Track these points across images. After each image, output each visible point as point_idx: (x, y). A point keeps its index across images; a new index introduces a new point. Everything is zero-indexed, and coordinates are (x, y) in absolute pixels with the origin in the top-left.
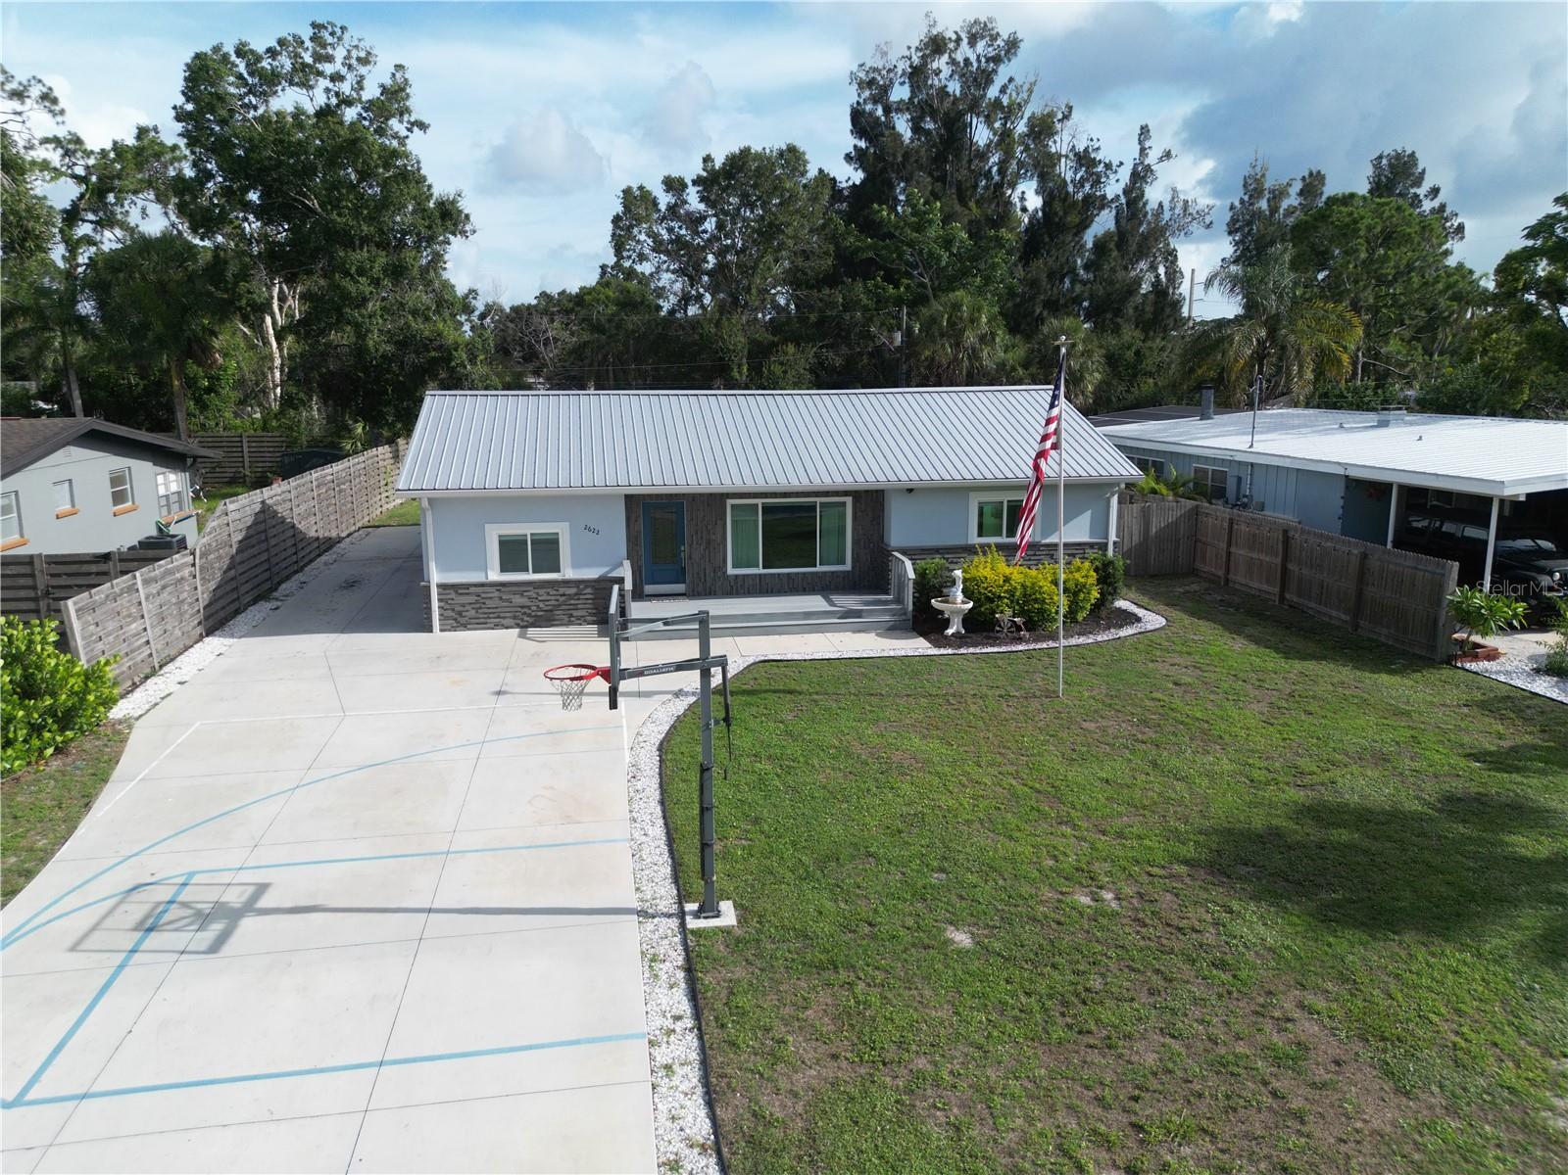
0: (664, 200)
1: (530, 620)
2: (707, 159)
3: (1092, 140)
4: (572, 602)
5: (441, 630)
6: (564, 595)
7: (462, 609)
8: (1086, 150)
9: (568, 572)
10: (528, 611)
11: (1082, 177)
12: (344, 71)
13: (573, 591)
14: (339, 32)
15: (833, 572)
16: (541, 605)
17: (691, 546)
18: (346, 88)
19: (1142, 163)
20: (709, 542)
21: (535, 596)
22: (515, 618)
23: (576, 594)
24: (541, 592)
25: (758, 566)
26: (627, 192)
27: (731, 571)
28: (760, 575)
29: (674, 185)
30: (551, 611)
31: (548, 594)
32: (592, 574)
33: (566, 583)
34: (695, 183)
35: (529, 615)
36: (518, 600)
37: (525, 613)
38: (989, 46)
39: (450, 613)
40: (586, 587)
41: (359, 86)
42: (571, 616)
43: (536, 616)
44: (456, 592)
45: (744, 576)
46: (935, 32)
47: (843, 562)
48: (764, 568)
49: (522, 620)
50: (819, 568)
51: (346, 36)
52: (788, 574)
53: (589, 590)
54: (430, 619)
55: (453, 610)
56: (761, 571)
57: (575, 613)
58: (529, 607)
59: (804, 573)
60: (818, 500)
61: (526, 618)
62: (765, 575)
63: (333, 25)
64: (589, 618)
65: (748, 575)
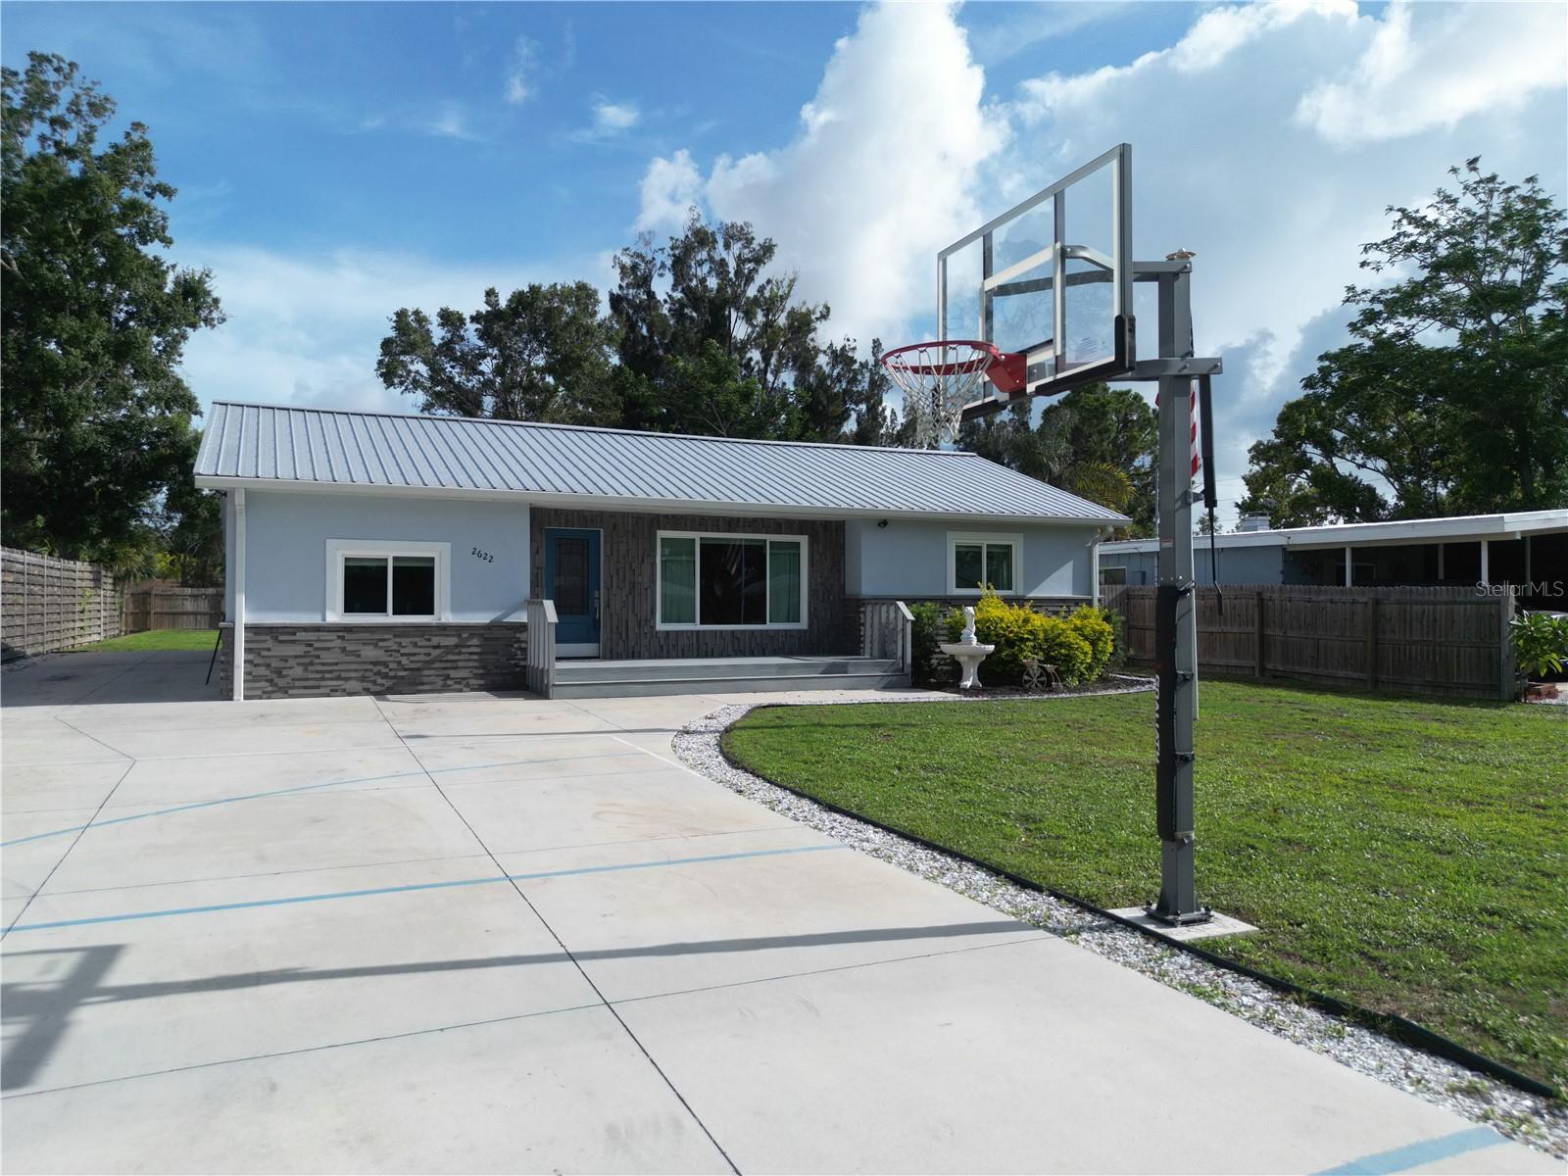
0: (438, 334)
1: (388, 683)
2: (490, 294)
3: (848, 340)
4: (451, 657)
5: (246, 697)
6: (437, 647)
7: (282, 664)
8: (843, 348)
9: (445, 614)
10: (384, 670)
11: (839, 373)
12: (70, 117)
13: (452, 641)
14: (67, 70)
15: (786, 631)
16: (404, 661)
17: (608, 589)
18: (69, 138)
19: (878, 373)
20: (633, 586)
21: (395, 647)
22: (363, 679)
23: (457, 646)
24: (405, 641)
25: (694, 621)
26: (401, 315)
27: (660, 626)
28: (698, 632)
29: (449, 319)
30: (418, 669)
31: (415, 645)
32: (483, 618)
33: (444, 629)
34: (473, 319)
35: (385, 676)
36: (370, 653)
37: (379, 673)
38: (745, 247)
39: (262, 671)
40: (472, 636)
41: (89, 137)
42: (448, 677)
43: (395, 677)
44: (276, 639)
45: (677, 632)
46: (698, 225)
47: (797, 620)
48: (701, 623)
49: (375, 683)
50: (769, 626)
51: (77, 76)
52: (733, 632)
53: (475, 641)
54: (229, 679)
55: (268, 666)
56: (698, 626)
57: (453, 674)
58: (385, 664)
59: (753, 632)
60: (770, 538)
61: (379, 681)
62: (704, 632)
63: (60, 59)
64: (473, 682)
65: (683, 632)
